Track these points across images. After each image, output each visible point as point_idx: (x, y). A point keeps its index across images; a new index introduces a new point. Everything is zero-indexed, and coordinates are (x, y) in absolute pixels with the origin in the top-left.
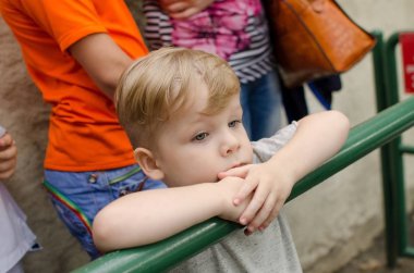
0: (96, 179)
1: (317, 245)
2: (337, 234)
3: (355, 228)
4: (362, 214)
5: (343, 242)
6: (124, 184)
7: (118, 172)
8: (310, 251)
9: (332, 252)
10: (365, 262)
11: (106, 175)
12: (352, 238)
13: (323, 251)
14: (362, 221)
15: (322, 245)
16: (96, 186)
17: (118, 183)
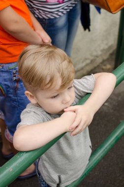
0: (3, 67)
1: (86, 59)
2: (95, 54)
3: (103, 50)
4: (107, 44)
5: (97, 57)
6: (15, 69)
7: (13, 64)
8: (83, 62)
9: (92, 61)
10: (105, 65)
11: (7, 65)
12: (101, 55)
13: (88, 61)
14: (106, 47)
15: (89, 59)
16: (3, 70)
17: (13, 69)
